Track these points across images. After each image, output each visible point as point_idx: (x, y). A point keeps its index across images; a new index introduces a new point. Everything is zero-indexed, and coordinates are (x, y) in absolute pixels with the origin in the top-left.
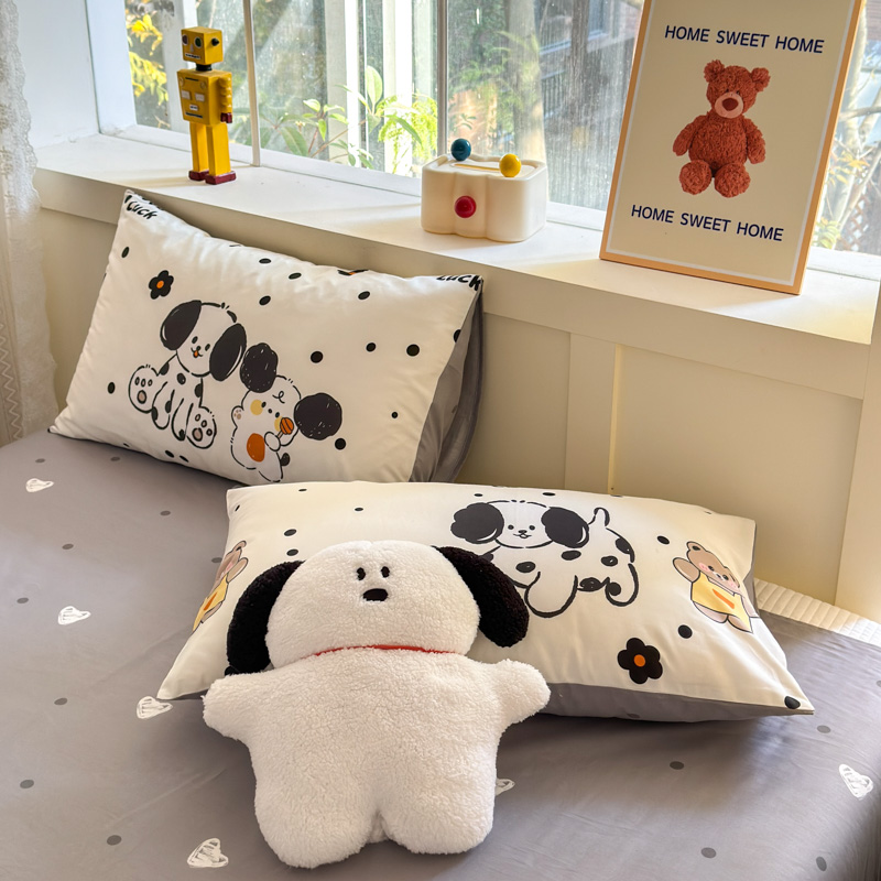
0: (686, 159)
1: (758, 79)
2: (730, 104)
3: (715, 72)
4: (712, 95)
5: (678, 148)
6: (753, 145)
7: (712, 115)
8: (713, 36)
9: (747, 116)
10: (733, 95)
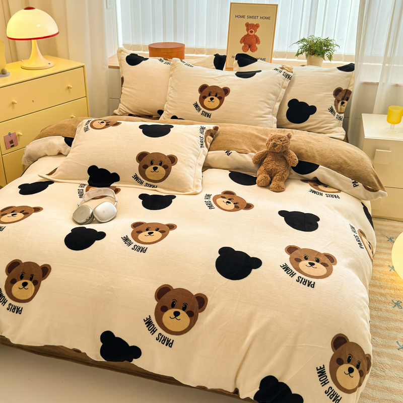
0: (243, 44)
1: (257, 26)
2: (252, 32)
3: (247, 25)
4: (247, 30)
5: (241, 42)
6: (258, 41)
7: (248, 34)
8: (246, 17)
9: (255, 34)
10: (252, 30)
